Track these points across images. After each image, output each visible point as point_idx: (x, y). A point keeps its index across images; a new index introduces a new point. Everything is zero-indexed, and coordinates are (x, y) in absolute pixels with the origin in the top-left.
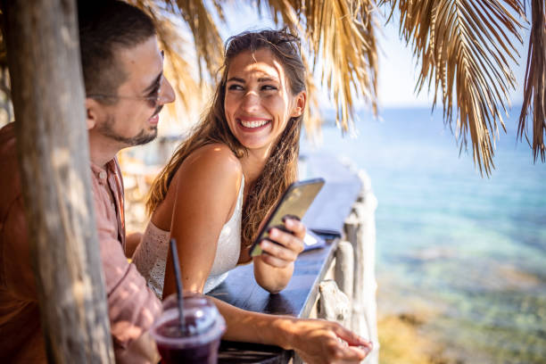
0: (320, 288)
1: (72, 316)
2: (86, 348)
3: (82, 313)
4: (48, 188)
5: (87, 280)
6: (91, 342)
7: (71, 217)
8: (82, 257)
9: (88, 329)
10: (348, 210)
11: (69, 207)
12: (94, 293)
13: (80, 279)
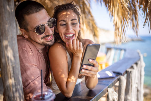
0: (107, 90)
1: (9, 89)
2: (13, 99)
3: (11, 88)
4: (2, 52)
5: (13, 79)
6: (14, 97)
7: (8, 60)
8: (12, 72)
9: (13, 93)
10: (130, 66)
11: (8, 57)
12: (15, 83)
13: (11, 78)
